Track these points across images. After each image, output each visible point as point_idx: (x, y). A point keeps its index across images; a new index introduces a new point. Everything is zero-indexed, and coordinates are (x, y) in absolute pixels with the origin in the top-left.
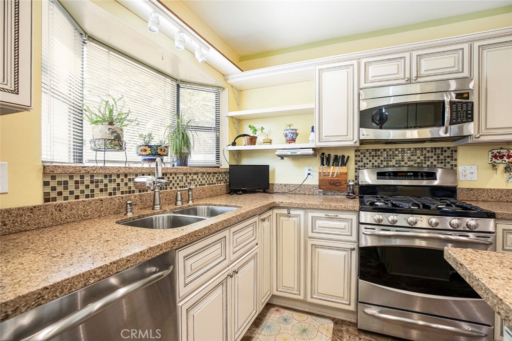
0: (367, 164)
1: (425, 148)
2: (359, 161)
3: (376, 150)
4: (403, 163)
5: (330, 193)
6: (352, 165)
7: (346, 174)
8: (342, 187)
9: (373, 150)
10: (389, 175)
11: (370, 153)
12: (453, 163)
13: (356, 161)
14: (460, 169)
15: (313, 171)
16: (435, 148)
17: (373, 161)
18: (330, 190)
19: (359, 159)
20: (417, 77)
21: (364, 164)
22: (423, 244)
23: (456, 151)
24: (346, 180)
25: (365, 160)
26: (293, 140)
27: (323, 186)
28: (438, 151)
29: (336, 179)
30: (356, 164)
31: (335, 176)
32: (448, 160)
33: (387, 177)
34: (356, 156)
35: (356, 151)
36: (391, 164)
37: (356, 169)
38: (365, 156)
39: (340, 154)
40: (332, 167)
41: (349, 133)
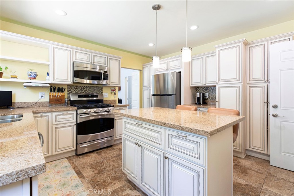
0: (73, 92)
1: (94, 87)
2: (69, 90)
3: (76, 86)
4: (87, 92)
5: (55, 105)
6: (66, 92)
7: (64, 96)
8: (62, 102)
9: (75, 86)
10: (83, 96)
11: (74, 87)
12: (102, 92)
13: (68, 90)
14: (104, 94)
15: (44, 95)
16: (97, 87)
17: (75, 90)
18: (55, 103)
19: (70, 89)
20: (94, 62)
21: (72, 91)
22: (93, 118)
23: (103, 88)
24: (64, 99)
25: (72, 90)
26: (34, 78)
27: (52, 102)
28: (98, 88)
29: (59, 98)
30: (68, 91)
31: (58, 97)
32: (101, 91)
33: (82, 97)
34: (68, 88)
35: (68, 86)
36: (83, 92)
37: (68, 94)
38: (72, 88)
39: (60, 87)
40: (57, 93)
41: (68, 78)
